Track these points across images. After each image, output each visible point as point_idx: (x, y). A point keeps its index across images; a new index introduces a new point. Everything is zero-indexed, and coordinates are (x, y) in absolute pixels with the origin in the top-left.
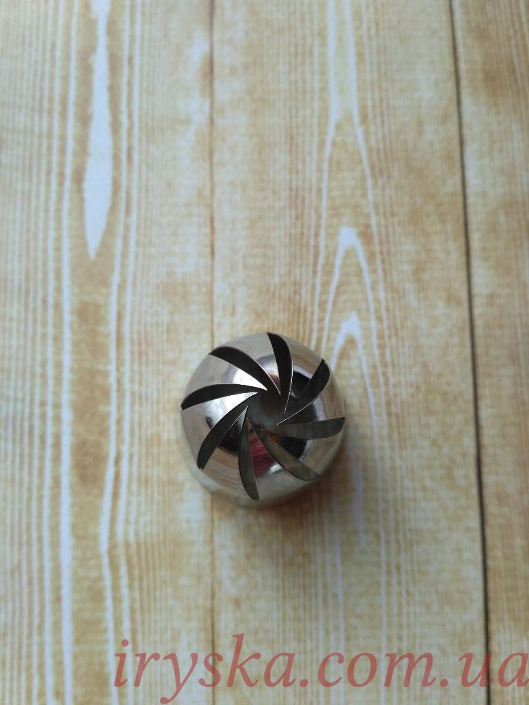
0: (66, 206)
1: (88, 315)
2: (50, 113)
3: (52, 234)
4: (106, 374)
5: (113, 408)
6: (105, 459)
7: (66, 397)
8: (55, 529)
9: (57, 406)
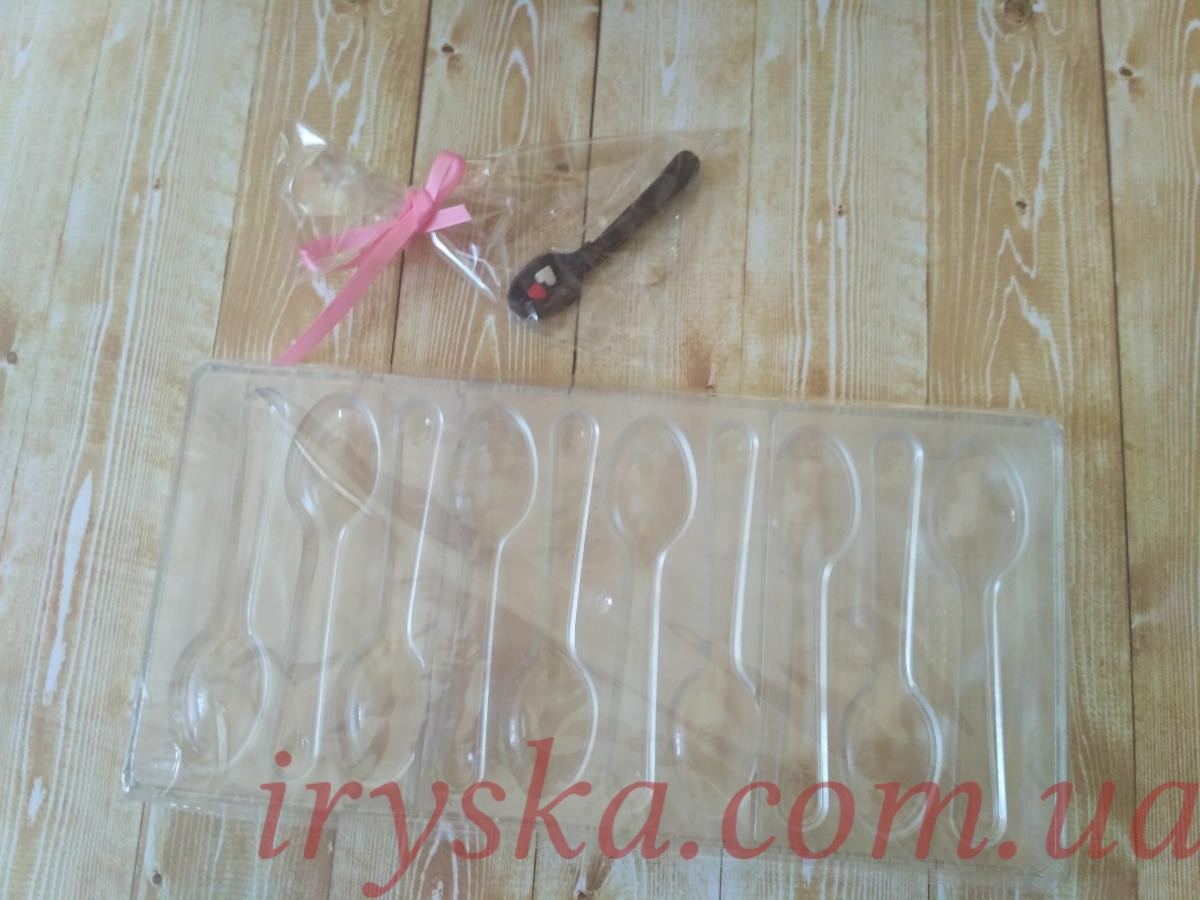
0: (101, 508)
1: (98, 436)
2: (102, 573)
3: (113, 488)
4: (93, 399)
5: (93, 378)
6: (102, 349)
7: (120, 387)
8: (137, 311)
9: (126, 381)
